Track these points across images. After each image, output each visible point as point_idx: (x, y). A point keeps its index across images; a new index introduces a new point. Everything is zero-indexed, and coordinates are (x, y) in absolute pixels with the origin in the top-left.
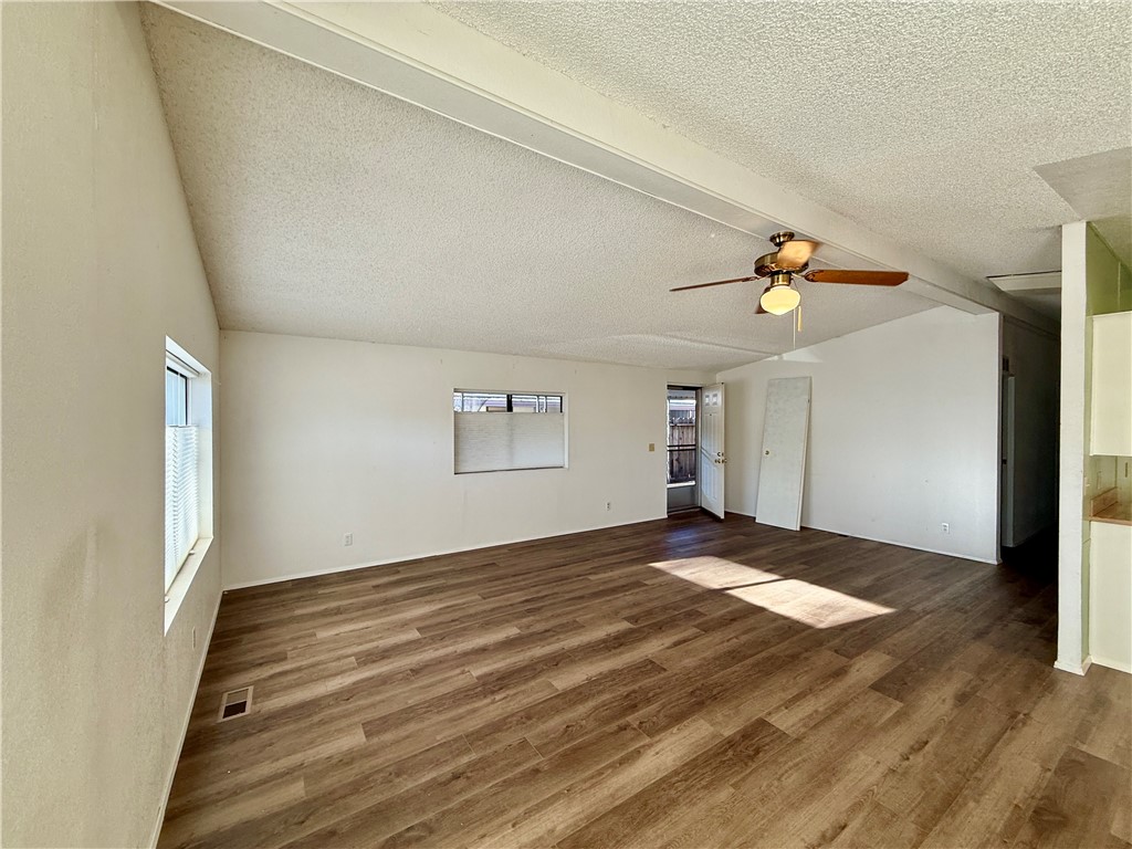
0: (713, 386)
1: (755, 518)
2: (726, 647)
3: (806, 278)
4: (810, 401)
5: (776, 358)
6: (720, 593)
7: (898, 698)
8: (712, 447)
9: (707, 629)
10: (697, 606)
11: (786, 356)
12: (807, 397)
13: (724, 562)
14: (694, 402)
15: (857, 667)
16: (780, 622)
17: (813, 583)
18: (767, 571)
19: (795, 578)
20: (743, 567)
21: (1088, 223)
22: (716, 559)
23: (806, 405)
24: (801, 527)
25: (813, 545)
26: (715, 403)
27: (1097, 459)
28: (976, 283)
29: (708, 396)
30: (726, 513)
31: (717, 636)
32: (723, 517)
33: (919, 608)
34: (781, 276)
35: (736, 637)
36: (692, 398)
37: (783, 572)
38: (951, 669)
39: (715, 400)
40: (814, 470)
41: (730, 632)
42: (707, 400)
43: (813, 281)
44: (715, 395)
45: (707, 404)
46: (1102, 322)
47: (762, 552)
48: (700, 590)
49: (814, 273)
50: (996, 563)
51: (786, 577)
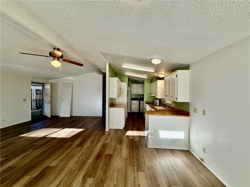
0: (47, 83)
1: (59, 116)
2: (41, 151)
3: (63, 60)
4: (72, 88)
5: (65, 78)
6: (44, 137)
7: (81, 146)
8: (47, 99)
9: (36, 149)
10: (35, 143)
11: (67, 78)
12: (72, 87)
13: (47, 129)
14: (42, 87)
15: (74, 143)
16: (59, 139)
17: (70, 128)
18: (59, 128)
19: (66, 128)
20: (53, 129)
21: (109, 63)
22: (46, 128)
23: (72, 89)
24: (70, 116)
25: (72, 120)
26: (48, 88)
27: (110, 98)
28: (99, 69)
29: (46, 86)
30: (51, 116)
31: (39, 149)
32: (50, 117)
33: (89, 128)
34: (56, 58)
35: (46, 148)
36: (41, 86)
37: (63, 127)
38: (91, 137)
39: (48, 87)
40: (73, 103)
41: (44, 147)
42: (46, 87)
43: (64, 61)
44: (48, 86)
45: (46, 88)
46: (111, 78)
47: (59, 124)
48: (37, 138)
49: (64, 60)
50: (102, 116)
51: (64, 128)
